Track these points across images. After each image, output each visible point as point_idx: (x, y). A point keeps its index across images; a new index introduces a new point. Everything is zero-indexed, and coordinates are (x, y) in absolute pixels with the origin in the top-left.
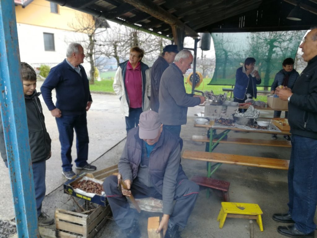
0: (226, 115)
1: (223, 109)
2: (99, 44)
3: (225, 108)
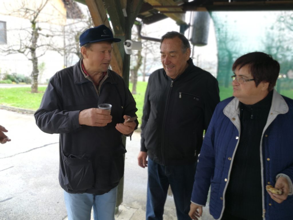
2: (45, 34)
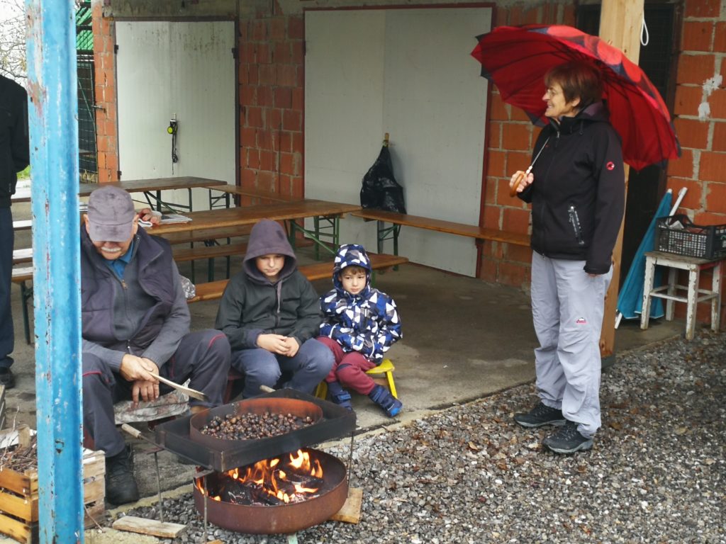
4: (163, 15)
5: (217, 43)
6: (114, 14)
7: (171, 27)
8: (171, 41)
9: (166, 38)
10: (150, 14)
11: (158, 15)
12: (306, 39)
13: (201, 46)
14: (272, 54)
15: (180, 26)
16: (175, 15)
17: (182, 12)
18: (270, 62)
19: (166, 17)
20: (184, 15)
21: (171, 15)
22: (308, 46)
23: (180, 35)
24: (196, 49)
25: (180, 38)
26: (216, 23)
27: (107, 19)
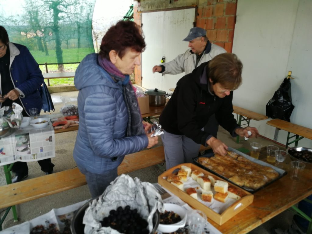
0: (29, 153)
1: (21, 143)
3: (24, 140)
4: (161, 8)
5: (186, 20)
6: (142, 10)
7: (164, 14)
8: (164, 20)
9: (162, 19)
10: (156, 9)
11: (159, 9)
12: (237, 14)
13: (178, 22)
14: (215, 24)
15: (169, 13)
16: (167, 8)
17: (170, 6)
18: (213, 28)
19: (163, 9)
20: (171, 7)
21: (165, 8)
22: (238, 18)
23: (168, 18)
24: (175, 24)
25: (168, 19)
26: (186, 10)
27: (139, 12)
